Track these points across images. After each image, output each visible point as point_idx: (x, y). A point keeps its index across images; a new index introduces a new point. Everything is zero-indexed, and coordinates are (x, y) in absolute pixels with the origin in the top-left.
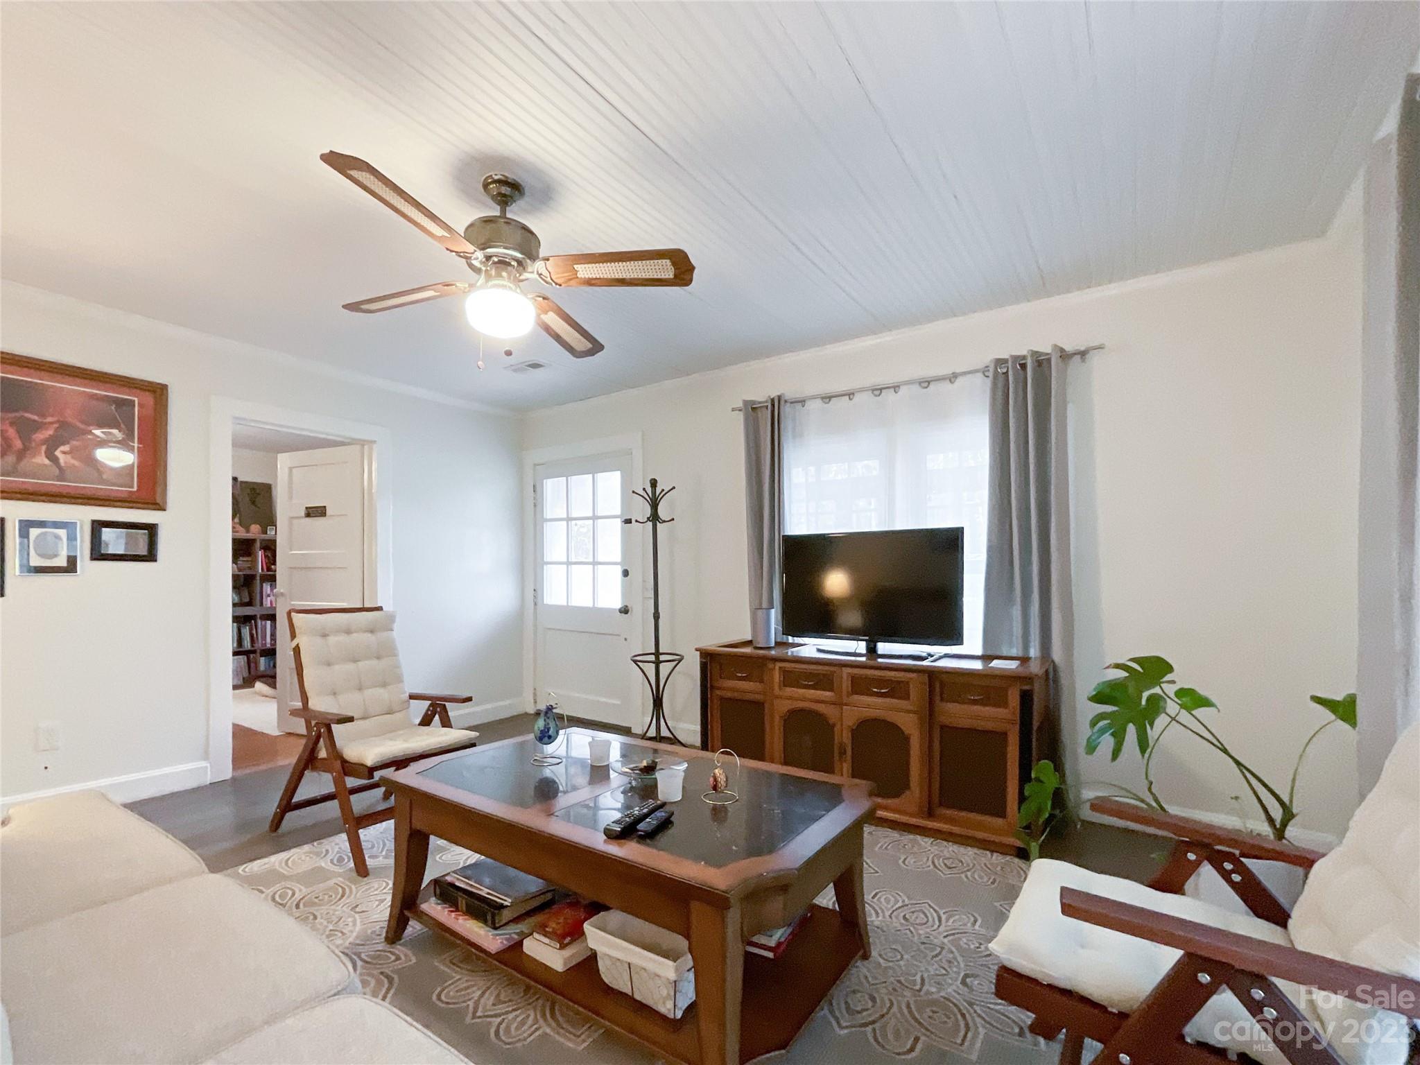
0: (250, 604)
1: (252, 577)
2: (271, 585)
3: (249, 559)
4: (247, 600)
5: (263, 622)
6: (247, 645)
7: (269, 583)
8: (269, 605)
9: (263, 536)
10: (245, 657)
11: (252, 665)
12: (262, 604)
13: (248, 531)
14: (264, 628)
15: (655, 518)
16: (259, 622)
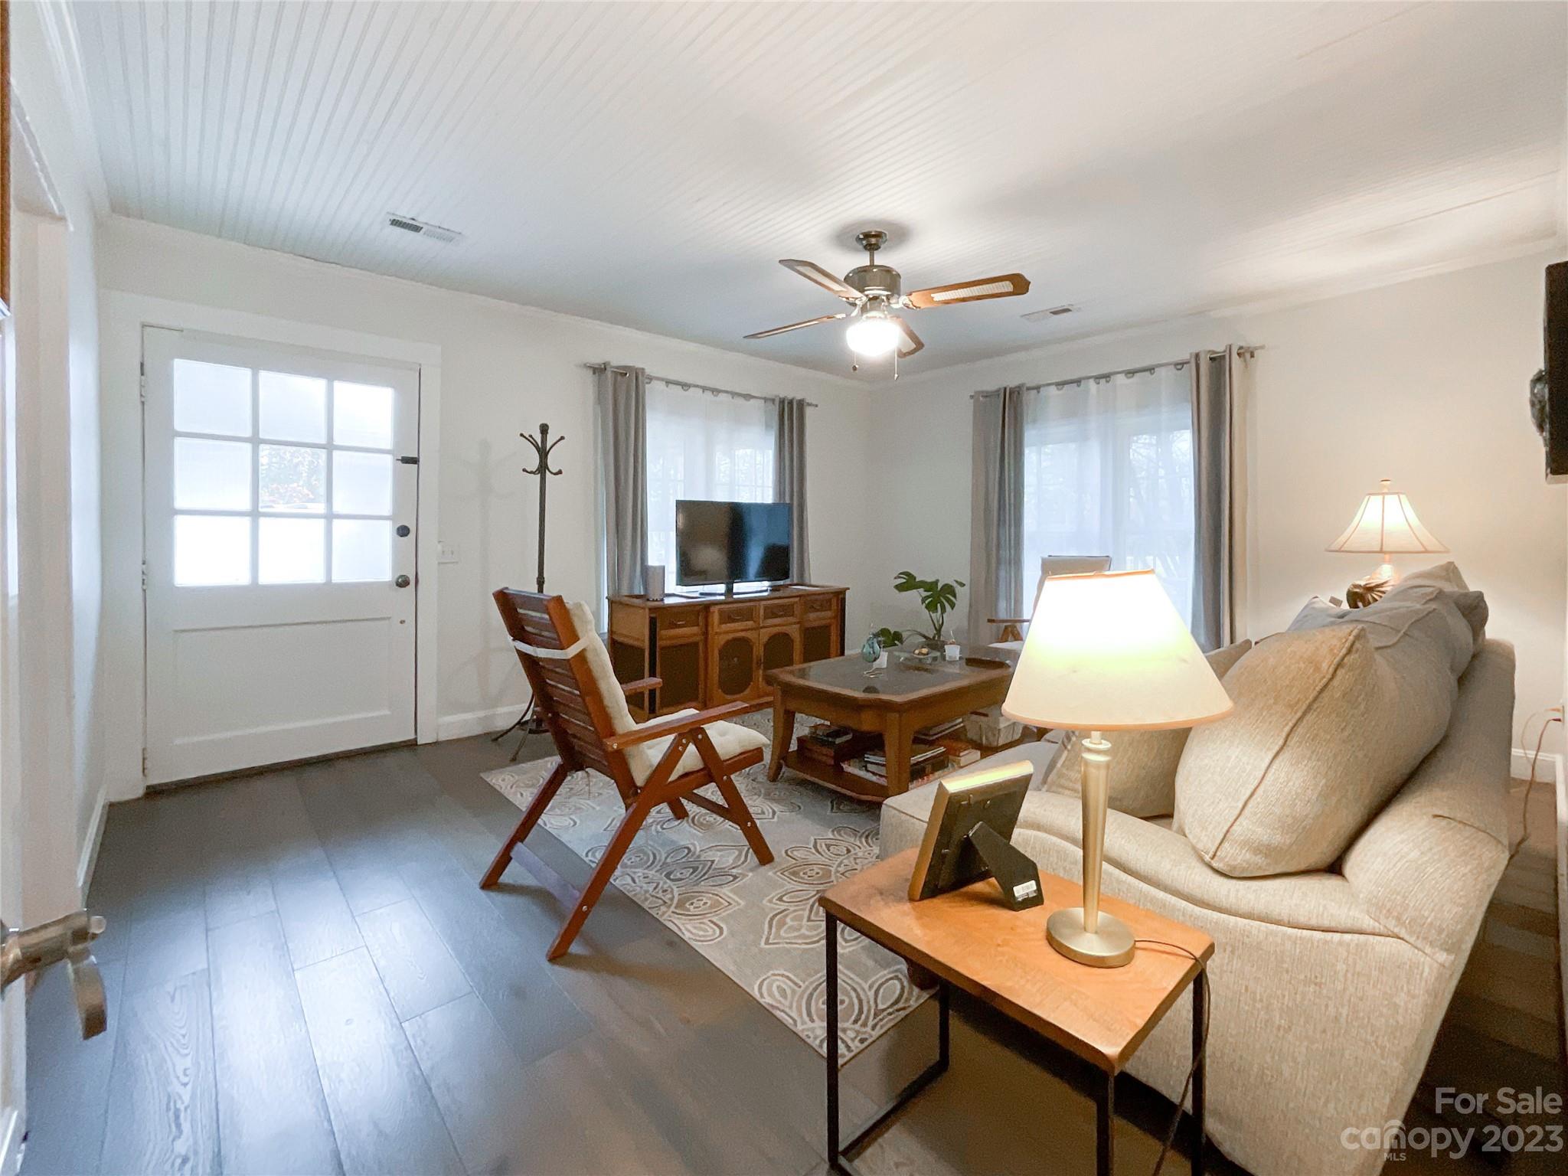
15: (543, 468)
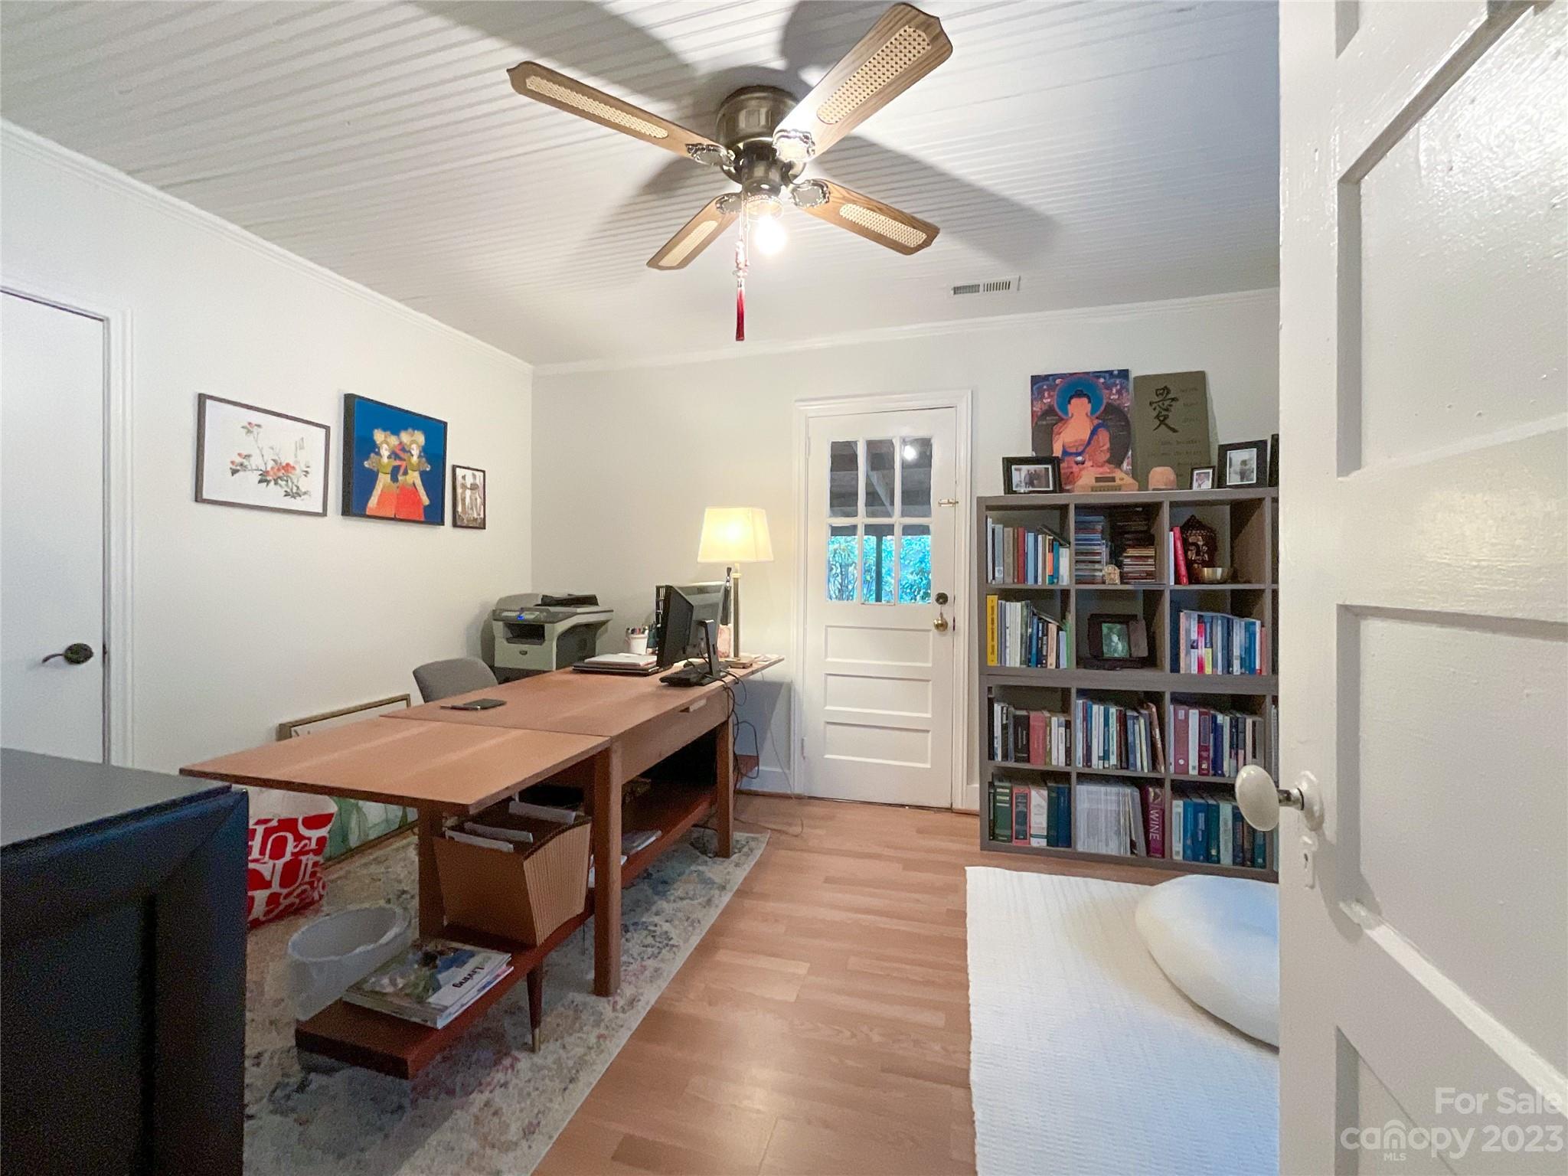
0: (1150, 661)
1: (1152, 598)
2: (1200, 619)
3: (1150, 552)
4: (1143, 651)
5: (1181, 714)
6: (1142, 764)
7: (1195, 615)
8: (1194, 670)
9: (1183, 495)
10: (1137, 793)
11: (1154, 815)
12: (1175, 668)
13: (1143, 485)
14: (1183, 727)
16: (1170, 708)
